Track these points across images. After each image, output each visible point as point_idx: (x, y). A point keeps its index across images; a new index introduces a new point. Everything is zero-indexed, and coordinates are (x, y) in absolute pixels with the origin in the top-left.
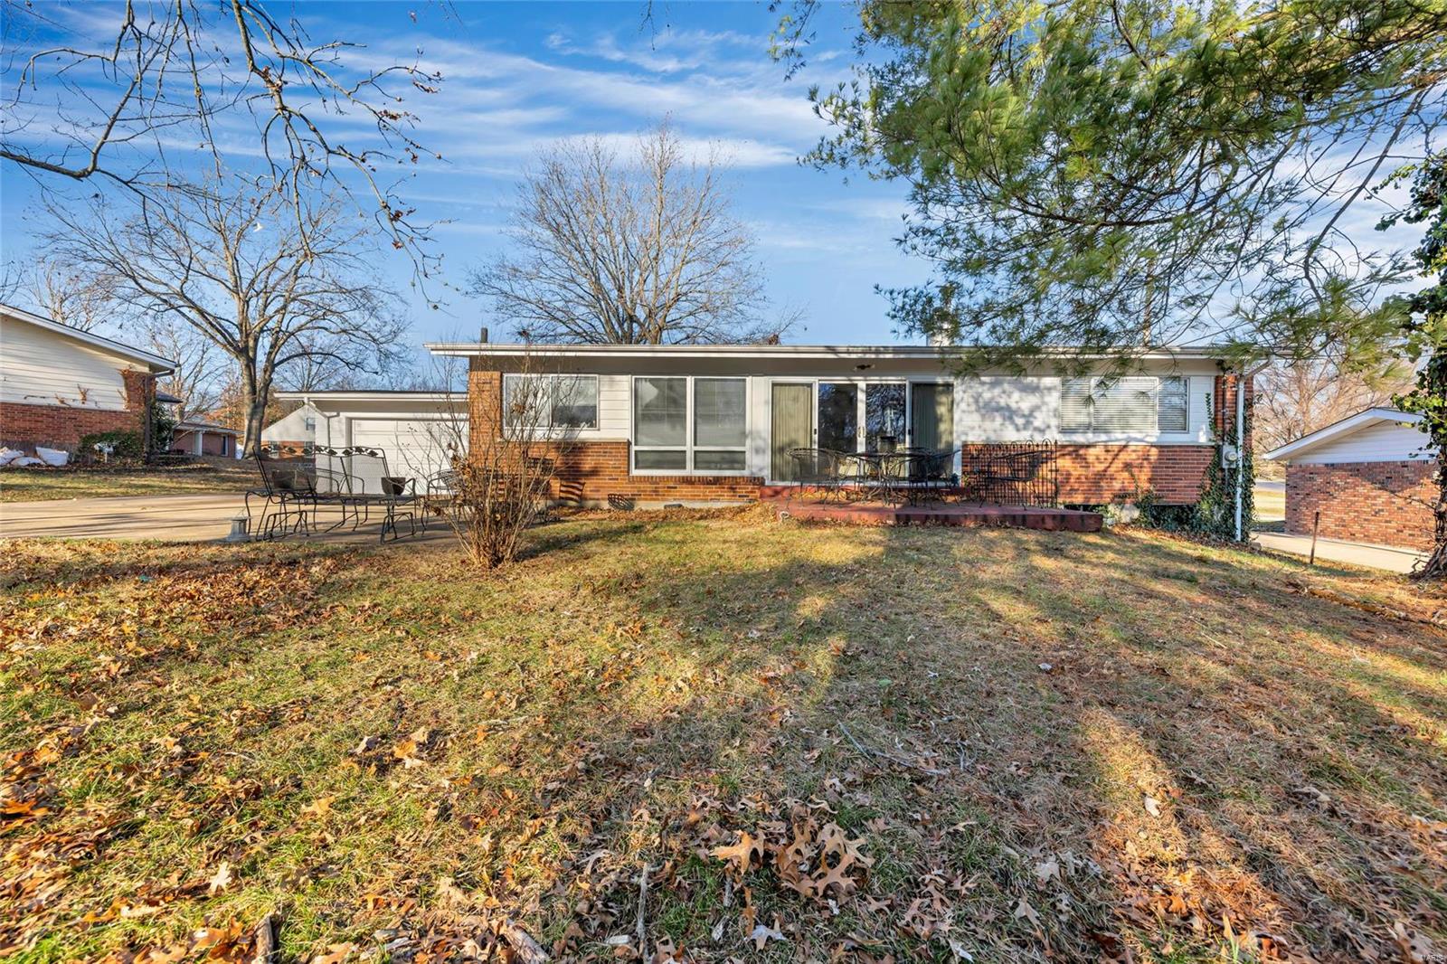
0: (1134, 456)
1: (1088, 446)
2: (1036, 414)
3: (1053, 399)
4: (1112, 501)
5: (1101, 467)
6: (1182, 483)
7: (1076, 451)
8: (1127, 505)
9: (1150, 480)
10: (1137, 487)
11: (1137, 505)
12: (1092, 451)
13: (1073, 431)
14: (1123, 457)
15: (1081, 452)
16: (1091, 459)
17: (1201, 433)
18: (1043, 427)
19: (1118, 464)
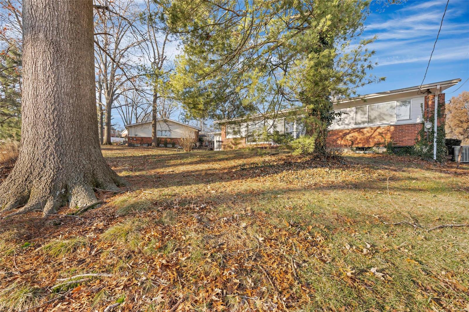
0: (383, 130)
1: (364, 128)
2: (345, 120)
3: (352, 114)
4: (374, 146)
5: (368, 135)
6: (406, 138)
7: (359, 130)
8: (381, 147)
9: (391, 138)
10: (385, 141)
11: (385, 147)
12: (365, 130)
13: (360, 124)
14: (378, 130)
15: (361, 130)
16: (365, 132)
17: (418, 119)
18: (348, 123)
19: (376, 133)
